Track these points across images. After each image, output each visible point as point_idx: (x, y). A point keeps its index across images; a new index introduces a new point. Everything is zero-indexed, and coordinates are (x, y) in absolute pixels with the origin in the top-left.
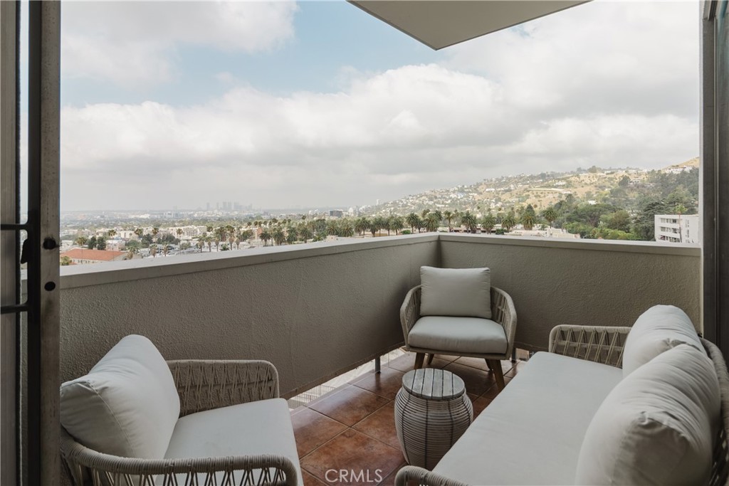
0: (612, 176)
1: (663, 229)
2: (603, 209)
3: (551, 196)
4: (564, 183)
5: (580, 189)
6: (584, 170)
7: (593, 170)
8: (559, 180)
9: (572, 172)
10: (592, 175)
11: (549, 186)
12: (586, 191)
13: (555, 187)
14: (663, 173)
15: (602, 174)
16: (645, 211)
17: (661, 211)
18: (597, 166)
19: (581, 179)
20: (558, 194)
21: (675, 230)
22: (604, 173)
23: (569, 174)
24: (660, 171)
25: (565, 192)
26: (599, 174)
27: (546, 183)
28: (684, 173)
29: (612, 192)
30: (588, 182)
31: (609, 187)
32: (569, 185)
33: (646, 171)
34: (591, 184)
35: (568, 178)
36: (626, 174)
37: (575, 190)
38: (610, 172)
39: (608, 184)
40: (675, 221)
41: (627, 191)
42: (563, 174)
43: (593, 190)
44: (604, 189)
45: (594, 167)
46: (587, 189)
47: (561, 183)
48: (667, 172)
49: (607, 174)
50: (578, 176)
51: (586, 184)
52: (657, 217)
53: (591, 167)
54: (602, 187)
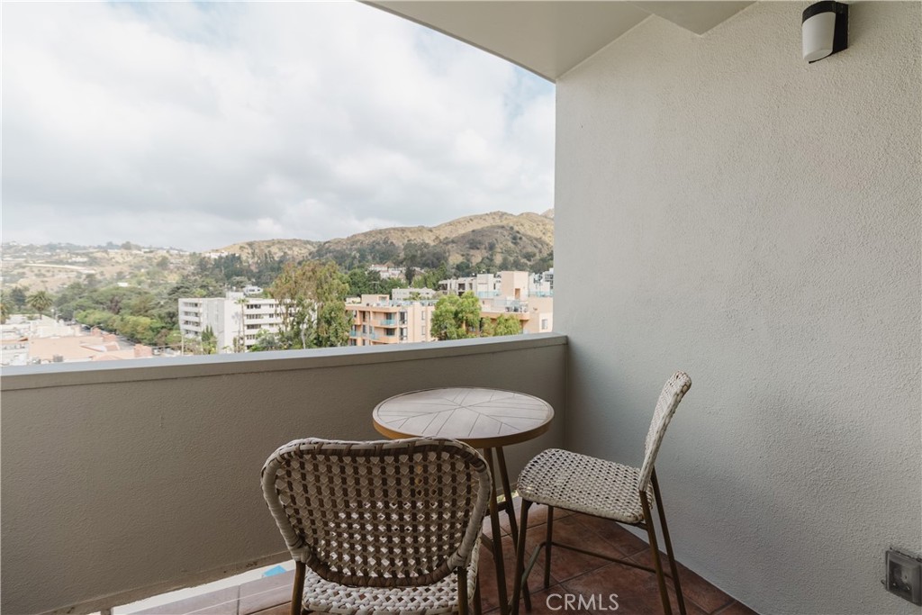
0: (151, 255)
1: (187, 313)
2: (128, 293)
3: (63, 276)
4: (85, 259)
5: (109, 268)
6: (117, 246)
7: (127, 246)
8: (77, 254)
9: (99, 247)
10: (125, 252)
11: (60, 262)
12: (118, 270)
13: (72, 264)
14: (203, 256)
15: (139, 252)
16: (170, 294)
17: (185, 294)
18: (133, 242)
19: (111, 256)
20: (75, 273)
21: (196, 314)
22: (140, 250)
23: (95, 248)
24: (200, 254)
25: (86, 271)
26: (135, 252)
27: (57, 257)
28: (220, 258)
29: (148, 273)
30: (121, 260)
31: (147, 268)
32: (93, 261)
33: (188, 253)
34: (124, 263)
35: (92, 253)
36: (167, 255)
37: (102, 269)
38: (147, 250)
39: (146, 264)
40: (196, 305)
41: (166, 273)
42: (85, 248)
43: (126, 270)
44: (139, 270)
45: (128, 243)
46: (118, 268)
47: (79, 259)
48: (207, 255)
49: (145, 252)
50: (106, 252)
51: (117, 262)
52: (181, 301)
53: (124, 242)
54: (139, 268)
